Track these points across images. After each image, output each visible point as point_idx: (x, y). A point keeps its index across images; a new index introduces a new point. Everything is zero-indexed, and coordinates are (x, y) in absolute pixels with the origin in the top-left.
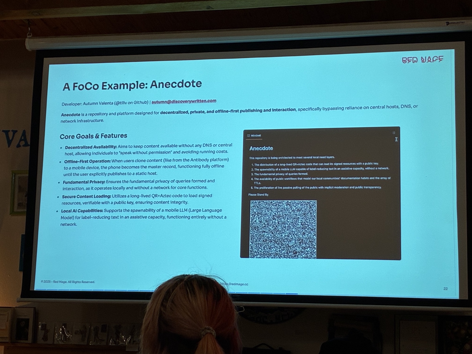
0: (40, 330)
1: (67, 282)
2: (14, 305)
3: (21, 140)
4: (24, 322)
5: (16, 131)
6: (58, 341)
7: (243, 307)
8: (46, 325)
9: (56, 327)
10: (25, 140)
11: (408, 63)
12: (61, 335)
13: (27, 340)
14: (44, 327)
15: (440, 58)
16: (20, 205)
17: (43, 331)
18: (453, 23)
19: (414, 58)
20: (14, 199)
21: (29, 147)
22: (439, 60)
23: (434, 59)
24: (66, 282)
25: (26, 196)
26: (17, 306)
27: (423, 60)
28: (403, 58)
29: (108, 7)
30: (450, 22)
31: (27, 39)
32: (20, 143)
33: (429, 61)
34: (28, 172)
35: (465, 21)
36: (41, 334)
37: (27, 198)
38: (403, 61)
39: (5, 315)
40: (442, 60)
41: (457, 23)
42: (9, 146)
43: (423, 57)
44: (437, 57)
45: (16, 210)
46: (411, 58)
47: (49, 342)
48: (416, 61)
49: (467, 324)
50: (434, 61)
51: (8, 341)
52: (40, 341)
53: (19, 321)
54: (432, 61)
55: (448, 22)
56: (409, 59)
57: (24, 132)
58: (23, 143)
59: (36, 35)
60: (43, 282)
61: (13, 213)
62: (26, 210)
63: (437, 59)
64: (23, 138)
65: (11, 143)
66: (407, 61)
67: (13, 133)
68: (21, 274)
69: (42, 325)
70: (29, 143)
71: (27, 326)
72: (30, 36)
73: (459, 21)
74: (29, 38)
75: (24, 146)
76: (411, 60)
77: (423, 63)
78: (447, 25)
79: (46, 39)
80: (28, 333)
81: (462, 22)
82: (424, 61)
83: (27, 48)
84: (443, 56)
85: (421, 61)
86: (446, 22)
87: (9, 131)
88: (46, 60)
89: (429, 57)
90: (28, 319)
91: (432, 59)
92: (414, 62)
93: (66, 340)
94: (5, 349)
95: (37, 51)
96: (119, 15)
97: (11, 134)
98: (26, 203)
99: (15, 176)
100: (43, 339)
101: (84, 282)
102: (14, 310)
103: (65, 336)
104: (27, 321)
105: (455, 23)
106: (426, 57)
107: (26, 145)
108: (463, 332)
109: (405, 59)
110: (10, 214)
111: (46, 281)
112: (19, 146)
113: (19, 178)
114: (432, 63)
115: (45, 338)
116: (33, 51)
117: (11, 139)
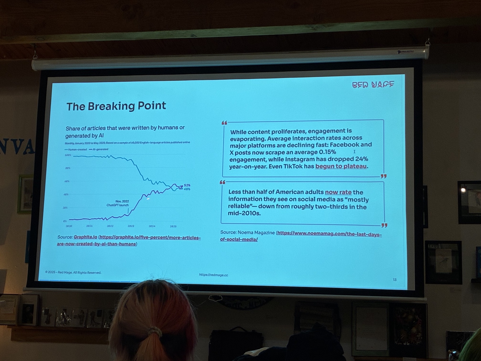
0: (43, 314)
1: (73, 272)
2: (21, 292)
3: (27, 148)
4: (29, 307)
5: (23, 140)
6: (59, 324)
7: (221, 296)
8: (48, 310)
9: (57, 312)
10: (31, 147)
11: (358, 87)
12: (62, 318)
13: (32, 323)
14: (47, 312)
15: (391, 83)
16: (26, 205)
17: (46, 315)
18: (404, 52)
19: (364, 83)
20: (21, 200)
21: (34, 154)
22: (390, 86)
23: (385, 84)
24: (71, 273)
25: (31, 197)
26: (23, 294)
27: (373, 85)
28: (353, 83)
29: (105, 34)
30: (401, 50)
31: (33, 61)
32: (27, 150)
33: (379, 86)
34: (33, 176)
35: (414, 50)
36: (44, 318)
37: (32, 199)
38: (354, 86)
39: (12, 301)
40: (392, 85)
41: (408, 51)
42: (17, 153)
43: (373, 82)
44: (388, 83)
45: (22, 209)
46: (362, 82)
47: (52, 324)
48: (367, 86)
49: (414, 310)
50: (384, 86)
51: (15, 324)
52: (43, 324)
53: (25, 306)
54: (382, 86)
55: (400, 51)
56: (359, 84)
57: (30, 141)
58: (29, 150)
59: (42, 57)
60: (48, 272)
61: (20, 212)
62: (31, 209)
63: (388, 84)
64: (29, 146)
65: (18, 150)
66: (357, 85)
67: (21, 142)
68: (27, 265)
69: (45, 310)
70: (34, 151)
71: (32, 311)
72: (36, 58)
73: (409, 50)
74: (35, 60)
75: (29, 153)
76: (362, 85)
77: (373, 88)
78: (399, 53)
79: (50, 61)
80: (33, 316)
81: (412, 51)
82: (375, 86)
83: (33, 69)
84: (393, 81)
85: (372, 86)
86: (398, 51)
87: (17, 140)
88: (49, 79)
89: (380, 82)
90: (33, 305)
91: (382, 84)
92: (364, 87)
93: (66, 324)
94: (12, 331)
95: (42, 71)
96: (115, 41)
97: (18, 143)
98: (32, 202)
99: (22, 179)
100: (46, 322)
101: (90, 273)
102: (20, 297)
103: (66, 320)
104: (32, 306)
105: (405, 52)
106: (376, 82)
107: (32, 152)
108: (411, 317)
109: (355, 84)
110: (17, 213)
111: (51, 272)
112: (25, 153)
113: (26, 181)
114: (383, 87)
115: (48, 322)
116: (38, 71)
117: (18, 147)
